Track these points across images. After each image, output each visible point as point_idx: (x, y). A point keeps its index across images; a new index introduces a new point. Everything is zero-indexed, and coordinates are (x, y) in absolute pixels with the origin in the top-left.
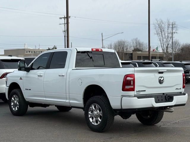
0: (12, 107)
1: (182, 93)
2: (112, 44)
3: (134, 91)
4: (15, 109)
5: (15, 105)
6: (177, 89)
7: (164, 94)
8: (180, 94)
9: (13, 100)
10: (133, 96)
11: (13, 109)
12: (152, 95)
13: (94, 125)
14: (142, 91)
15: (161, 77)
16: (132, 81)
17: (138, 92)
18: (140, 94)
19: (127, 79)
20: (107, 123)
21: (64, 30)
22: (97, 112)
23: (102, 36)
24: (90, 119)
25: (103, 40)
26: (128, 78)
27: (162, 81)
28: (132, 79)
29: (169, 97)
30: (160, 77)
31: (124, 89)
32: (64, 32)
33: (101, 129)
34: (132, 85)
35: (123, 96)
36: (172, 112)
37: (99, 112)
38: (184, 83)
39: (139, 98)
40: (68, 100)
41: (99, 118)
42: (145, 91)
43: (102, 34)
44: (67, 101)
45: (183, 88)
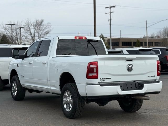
0: (13, 92)
1: (157, 80)
2: (161, 31)
3: (97, 78)
4: (15, 94)
5: (15, 91)
6: (150, 76)
7: (134, 81)
8: (155, 81)
9: (14, 85)
10: (97, 84)
11: (14, 94)
12: (121, 82)
13: (67, 111)
14: (106, 79)
15: (130, 65)
16: (95, 69)
17: (102, 80)
18: (105, 81)
19: (90, 67)
20: (77, 110)
21: (110, 19)
22: (69, 99)
23: (146, 24)
24: (64, 105)
25: (147, 27)
26: (92, 66)
27: (131, 68)
28: (96, 66)
29: (140, 85)
30: (128, 65)
31: (88, 77)
32: (110, 21)
33: (72, 116)
34: (95, 73)
35: (87, 84)
36: (148, 99)
37: (70, 99)
38: (158, 70)
39: (102, 85)
40: (49, 86)
41: (71, 105)
42: (110, 78)
43: (146, 21)
44: (49, 88)
45: (157, 75)
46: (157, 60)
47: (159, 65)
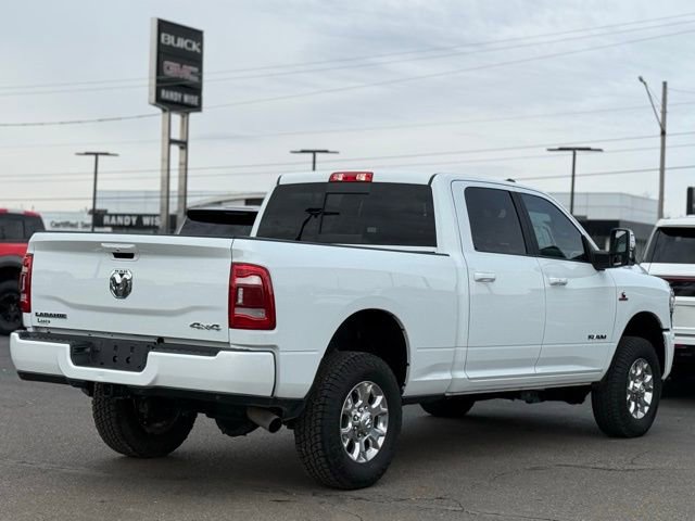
3: (29, 311)
6: (196, 325)
10: (31, 329)
14: (51, 315)
15: (121, 274)
16: (24, 278)
17: (43, 319)
18: (49, 325)
28: (27, 269)
30: (115, 271)
34: (24, 293)
38: (233, 303)
45: (231, 326)
46: (235, 260)
47: (240, 281)
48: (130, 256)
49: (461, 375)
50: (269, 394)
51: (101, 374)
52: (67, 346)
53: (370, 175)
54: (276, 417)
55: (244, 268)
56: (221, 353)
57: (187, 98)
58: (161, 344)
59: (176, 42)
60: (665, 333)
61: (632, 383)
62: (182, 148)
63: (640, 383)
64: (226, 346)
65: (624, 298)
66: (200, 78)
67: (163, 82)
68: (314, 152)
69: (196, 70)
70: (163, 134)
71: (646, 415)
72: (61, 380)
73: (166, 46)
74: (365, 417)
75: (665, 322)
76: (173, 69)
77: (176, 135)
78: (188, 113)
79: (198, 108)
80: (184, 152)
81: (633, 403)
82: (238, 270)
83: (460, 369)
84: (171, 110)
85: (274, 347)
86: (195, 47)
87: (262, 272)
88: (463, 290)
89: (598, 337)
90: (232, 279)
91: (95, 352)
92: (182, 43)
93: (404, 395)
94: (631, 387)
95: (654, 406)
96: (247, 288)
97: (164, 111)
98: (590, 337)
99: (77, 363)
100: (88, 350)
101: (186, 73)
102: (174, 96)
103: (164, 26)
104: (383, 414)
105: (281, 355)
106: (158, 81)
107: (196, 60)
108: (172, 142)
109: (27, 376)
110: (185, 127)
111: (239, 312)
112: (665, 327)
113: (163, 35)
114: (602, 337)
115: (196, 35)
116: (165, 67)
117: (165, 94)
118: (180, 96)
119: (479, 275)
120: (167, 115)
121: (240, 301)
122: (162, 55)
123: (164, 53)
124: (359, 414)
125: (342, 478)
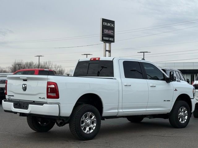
3: (7, 95)
10: (7, 99)
14: (11, 96)
15: (25, 85)
17: (9, 96)
30: (23, 84)
45: (47, 98)
46: (48, 81)
47: (49, 86)
48: (26, 80)
49: (121, 111)
50: (58, 115)
51: (19, 110)
52: (13, 103)
53: (99, 58)
54: (61, 121)
55: (51, 83)
56: (44, 105)
57: (110, 39)
58: (34, 103)
59: (107, 24)
60: (191, 100)
61: (180, 113)
62: (109, 52)
63: (183, 113)
64: (46, 103)
65: (176, 90)
66: (114, 33)
67: (104, 35)
68: (144, 52)
69: (113, 31)
70: (104, 49)
71: (185, 122)
72: (11, 112)
73: (104, 25)
74: (89, 121)
75: (191, 97)
76: (106, 31)
77: (108, 49)
78: (111, 43)
79: (113, 41)
80: (110, 53)
81: (181, 119)
82: (49, 83)
83: (120, 109)
84: (106, 42)
85: (59, 103)
86: (112, 25)
87: (55, 84)
88: (120, 88)
89: (167, 101)
90: (47, 86)
91: (20, 105)
92: (109, 25)
93: (103, 116)
94: (180, 114)
95: (188, 120)
96: (51, 88)
97: (104, 43)
98: (164, 101)
99: (15, 108)
100: (18, 104)
101: (110, 32)
102: (107, 39)
103: (104, 20)
104: (95, 121)
105: (61, 105)
106: (102, 35)
107: (113, 29)
108: (106, 51)
109: (6, 111)
110: (110, 47)
111: (49, 94)
112: (191, 98)
113: (104, 23)
114: (169, 101)
115: (113, 22)
116: (104, 31)
117: (104, 38)
118: (108, 38)
119: (125, 84)
120: (105, 43)
121: (49, 91)
122: (103, 28)
123: (104, 27)
124: (87, 121)
125: (81, 137)
